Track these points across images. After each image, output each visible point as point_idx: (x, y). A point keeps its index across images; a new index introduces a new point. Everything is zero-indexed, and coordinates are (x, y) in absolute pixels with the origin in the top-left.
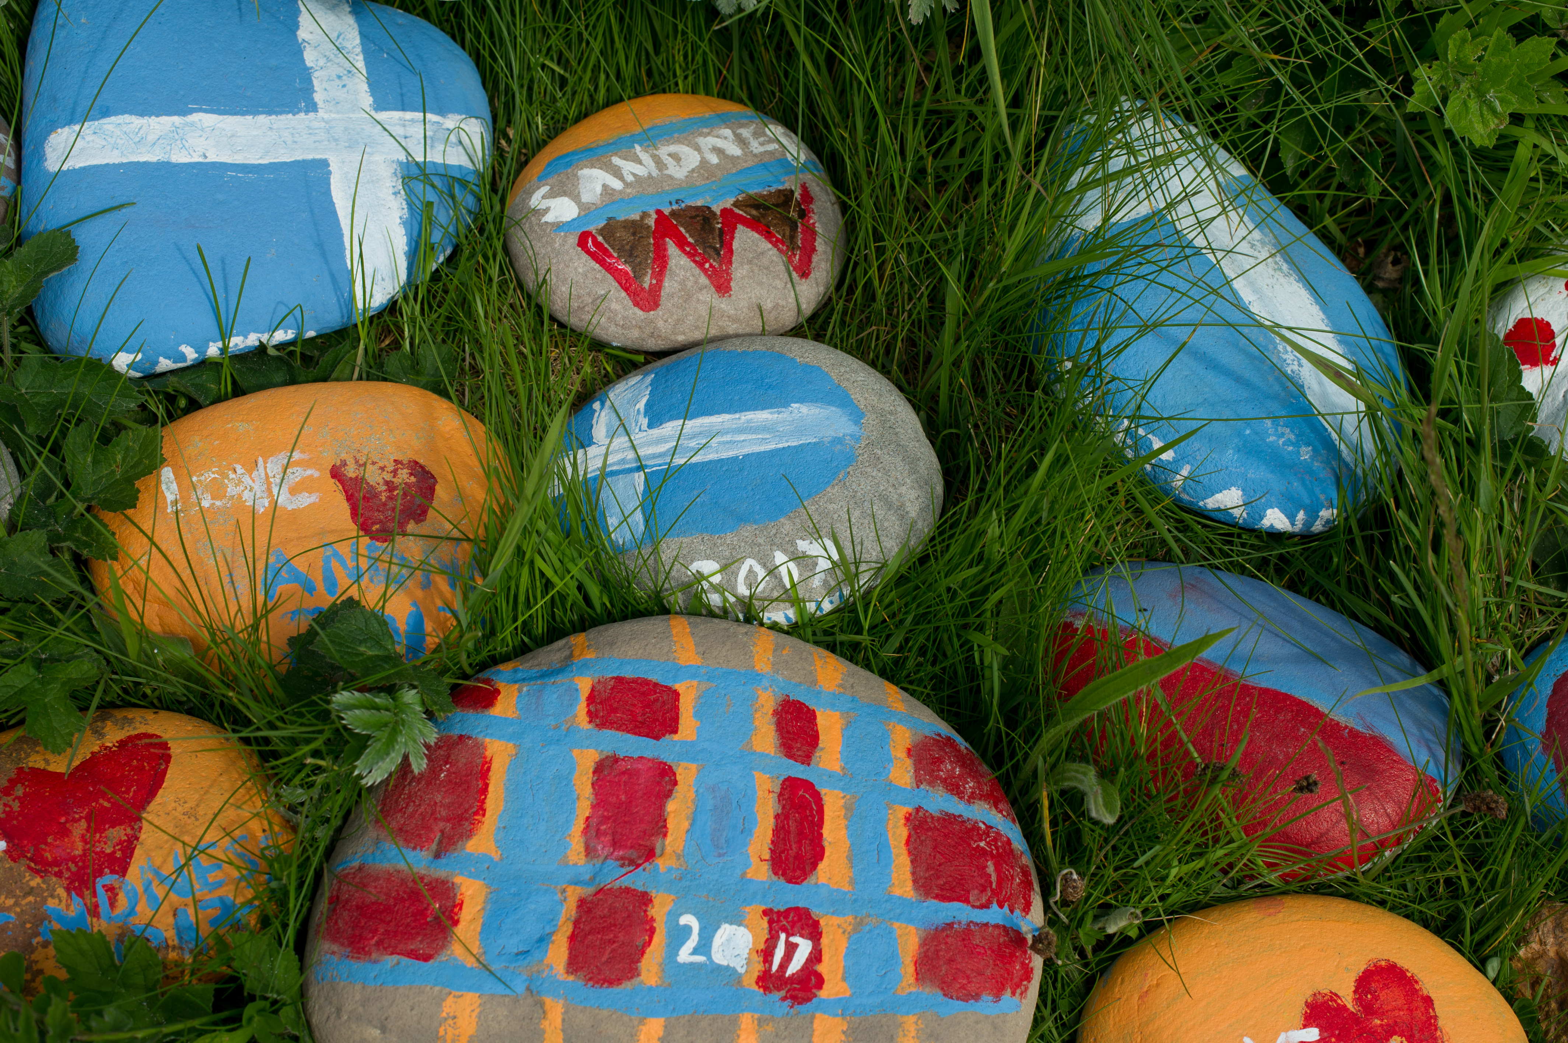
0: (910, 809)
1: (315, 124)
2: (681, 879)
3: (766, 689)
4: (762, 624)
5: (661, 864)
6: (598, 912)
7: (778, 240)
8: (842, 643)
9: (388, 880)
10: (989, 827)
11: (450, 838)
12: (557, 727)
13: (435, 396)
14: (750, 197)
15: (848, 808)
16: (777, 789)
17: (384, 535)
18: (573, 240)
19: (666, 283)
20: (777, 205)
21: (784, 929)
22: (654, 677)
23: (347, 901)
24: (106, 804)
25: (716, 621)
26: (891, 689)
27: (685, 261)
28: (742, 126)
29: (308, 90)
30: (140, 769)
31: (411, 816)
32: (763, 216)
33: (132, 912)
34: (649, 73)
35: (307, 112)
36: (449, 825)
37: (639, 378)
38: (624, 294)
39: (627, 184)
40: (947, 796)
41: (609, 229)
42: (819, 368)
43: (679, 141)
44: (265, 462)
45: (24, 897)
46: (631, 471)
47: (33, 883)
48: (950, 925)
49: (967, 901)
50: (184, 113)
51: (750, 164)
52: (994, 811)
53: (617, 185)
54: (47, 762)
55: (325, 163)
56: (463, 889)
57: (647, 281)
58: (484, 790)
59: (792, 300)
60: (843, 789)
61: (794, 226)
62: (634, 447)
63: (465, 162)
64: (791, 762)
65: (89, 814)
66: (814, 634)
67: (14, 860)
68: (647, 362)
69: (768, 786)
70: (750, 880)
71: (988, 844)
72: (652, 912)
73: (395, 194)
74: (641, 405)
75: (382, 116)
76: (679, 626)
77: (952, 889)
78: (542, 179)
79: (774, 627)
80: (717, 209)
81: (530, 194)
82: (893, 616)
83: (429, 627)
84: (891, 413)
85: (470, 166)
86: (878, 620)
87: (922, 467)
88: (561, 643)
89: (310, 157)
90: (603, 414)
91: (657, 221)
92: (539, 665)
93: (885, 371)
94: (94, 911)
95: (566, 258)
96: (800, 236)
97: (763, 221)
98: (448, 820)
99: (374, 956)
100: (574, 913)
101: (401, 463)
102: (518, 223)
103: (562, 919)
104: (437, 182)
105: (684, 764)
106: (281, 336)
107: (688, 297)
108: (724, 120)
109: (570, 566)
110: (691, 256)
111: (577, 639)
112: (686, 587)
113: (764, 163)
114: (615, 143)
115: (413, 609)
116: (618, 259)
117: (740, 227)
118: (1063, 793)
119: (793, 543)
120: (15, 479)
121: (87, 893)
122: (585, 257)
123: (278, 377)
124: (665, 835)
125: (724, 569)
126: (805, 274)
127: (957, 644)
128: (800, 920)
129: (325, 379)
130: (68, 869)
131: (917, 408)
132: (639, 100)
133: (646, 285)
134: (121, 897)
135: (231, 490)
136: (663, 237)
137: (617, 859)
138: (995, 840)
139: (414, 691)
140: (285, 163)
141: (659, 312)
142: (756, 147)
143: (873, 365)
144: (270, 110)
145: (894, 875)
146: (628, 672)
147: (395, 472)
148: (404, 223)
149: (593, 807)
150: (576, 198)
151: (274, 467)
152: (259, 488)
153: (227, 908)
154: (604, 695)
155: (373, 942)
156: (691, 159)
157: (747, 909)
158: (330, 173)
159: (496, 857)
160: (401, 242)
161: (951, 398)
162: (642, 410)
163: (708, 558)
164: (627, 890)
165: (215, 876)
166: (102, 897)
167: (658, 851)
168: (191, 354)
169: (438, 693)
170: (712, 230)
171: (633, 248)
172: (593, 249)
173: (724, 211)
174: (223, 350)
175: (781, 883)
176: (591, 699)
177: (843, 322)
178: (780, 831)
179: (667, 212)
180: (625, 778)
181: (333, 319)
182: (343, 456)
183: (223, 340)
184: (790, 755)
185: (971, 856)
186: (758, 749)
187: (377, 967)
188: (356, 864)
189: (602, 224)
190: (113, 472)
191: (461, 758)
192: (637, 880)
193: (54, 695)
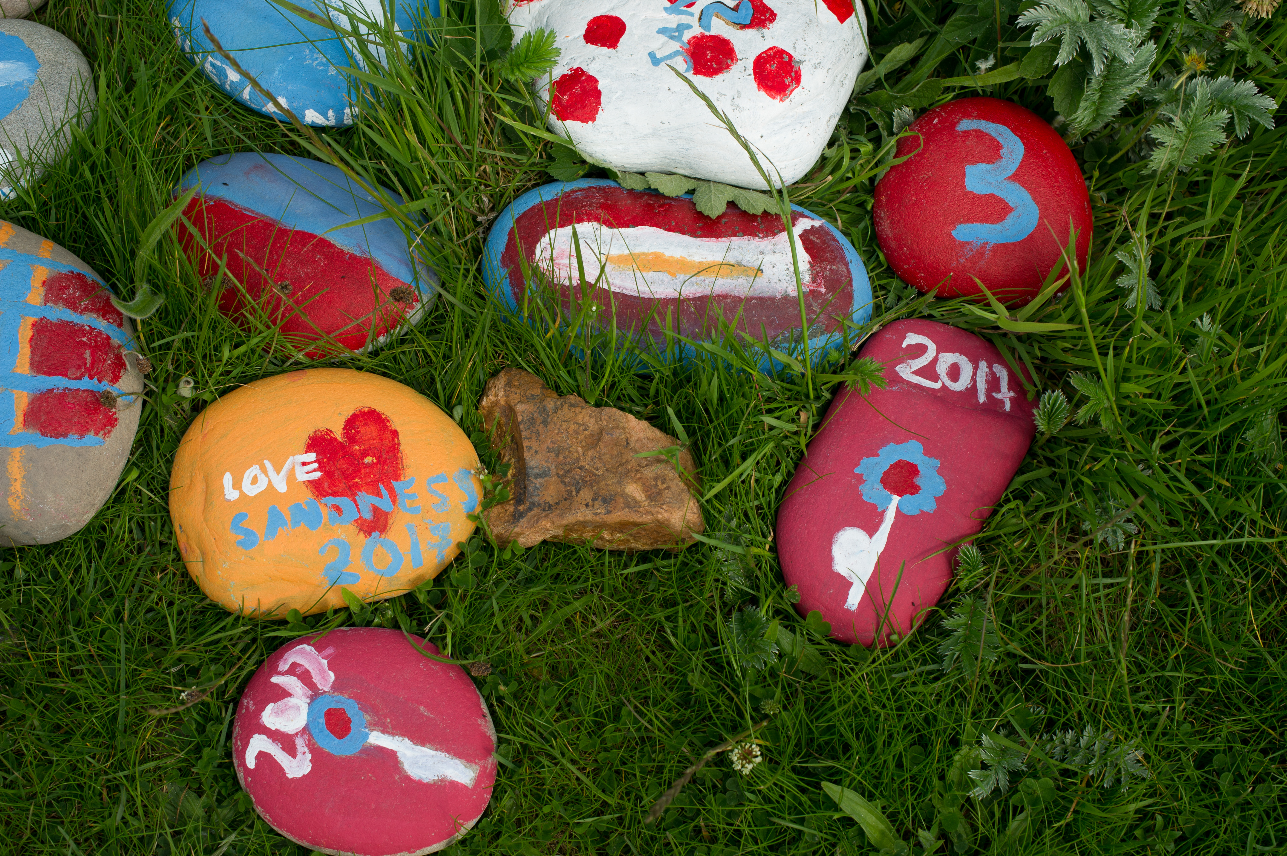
0: (36, 318)
10: (93, 329)
26: (47, 244)
40: (66, 310)
42: (18, 38)
48: (51, 391)
49: (65, 375)
52: (100, 320)
77: (56, 368)
84: (61, 64)
145: (18, 360)
185: (74, 347)
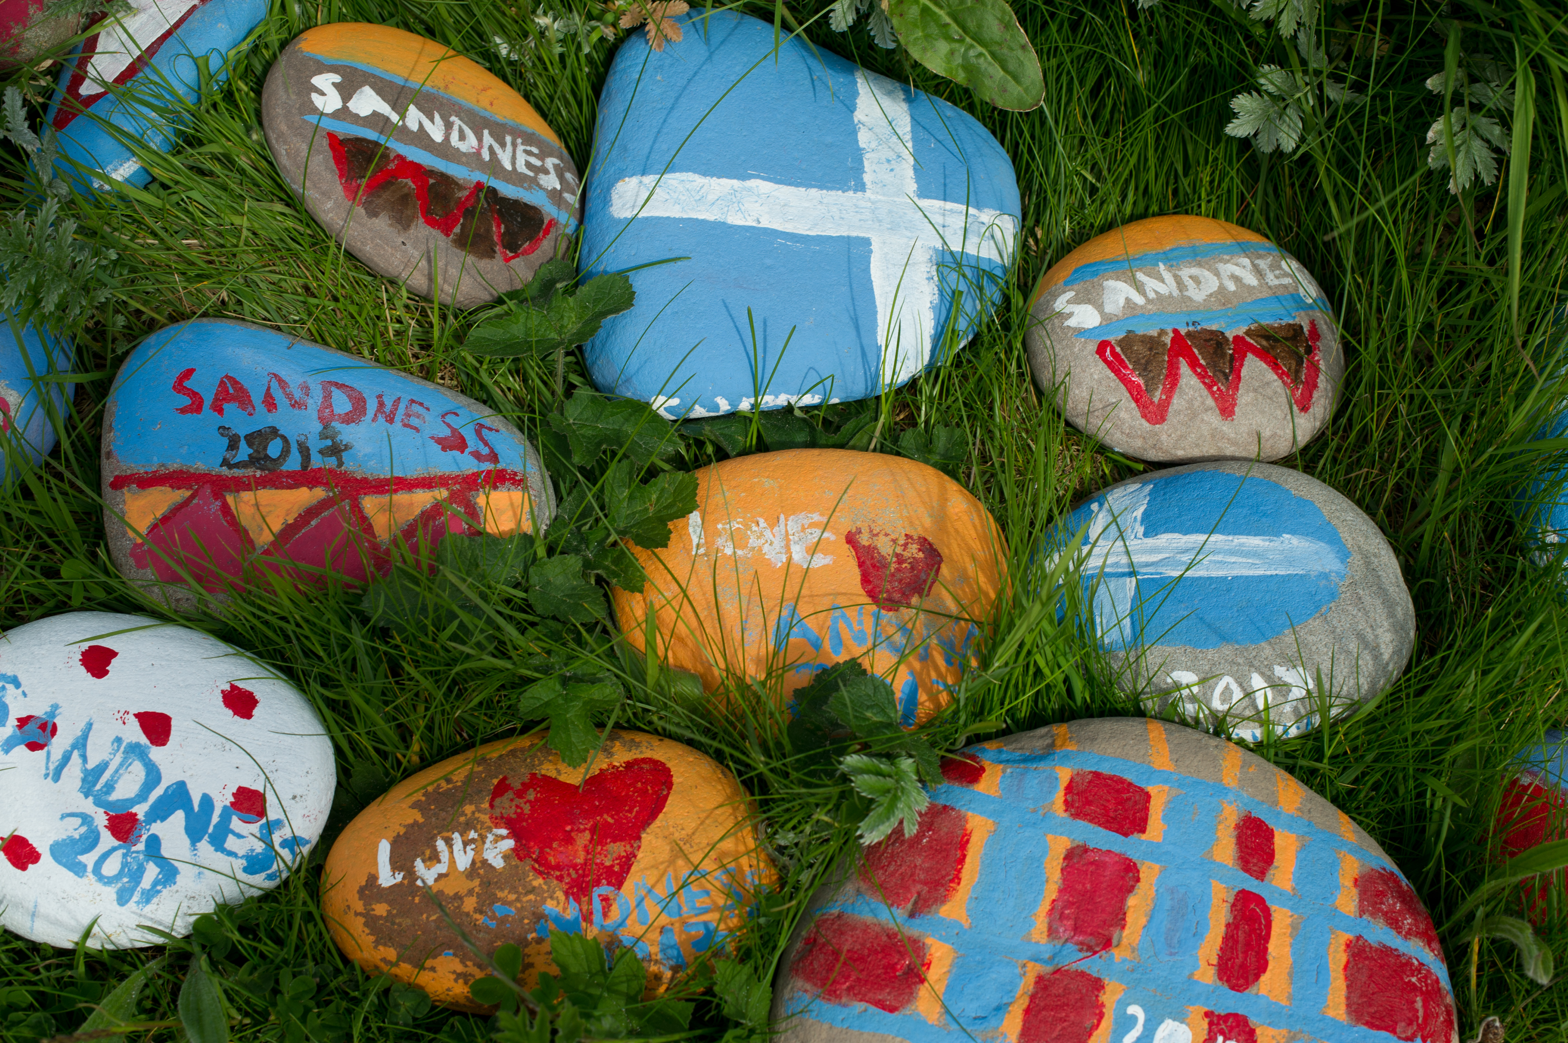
0: (1351, 936)
1: (862, 204)
2: (1133, 971)
3: (1230, 803)
4: (1229, 739)
5: (1117, 955)
6: (1054, 991)
7: (1283, 373)
8: (1301, 768)
9: (864, 931)
10: (1421, 964)
11: (926, 901)
12: (1034, 811)
13: (946, 477)
14: (1261, 328)
15: (1294, 927)
16: (1231, 900)
17: (891, 605)
18: (1093, 347)
19: (1175, 400)
20: (1286, 339)
21: (1222, 1033)
22: (1130, 777)
23: (824, 945)
24: (610, 820)
25: (1189, 730)
26: (1344, 818)
27: (1195, 381)
28: (1260, 257)
29: (859, 169)
30: (643, 792)
31: (892, 874)
32: (1273, 347)
33: (622, 924)
34: (1175, 192)
35: (856, 191)
36: (926, 889)
37: (1137, 486)
38: (1133, 405)
39: (1149, 301)
40: (1387, 929)
41: (1128, 341)
42: (1312, 503)
43: (1200, 265)
44: (787, 520)
45: (526, 894)
46: (1123, 575)
47: (536, 883)
49: (1394, 1032)
50: (743, 177)
51: (1265, 294)
52: (1427, 950)
53: (1139, 300)
54: (559, 772)
55: (867, 242)
56: (933, 950)
57: (1157, 396)
58: (962, 860)
59: (1289, 431)
60: (1292, 909)
61: (1300, 362)
62: (1128, 553)
63: (995, 256)
64: (1247, 875)
65: (594, 827)
66: (1276, 754)
67: (520, 859)
68: (1145, 471)
69: (1223, 895)
70: (1197, 982)
71: (1419, 980)
72: (1104, 998)
73: (928, 279)
74: (1139, 513)
75: (924, 203)
76: (1156, 730)
77: (1382, 1019)
78: (1068, 284)
79: (1241, 743)
80: (1230, 335)
81: (1055, 297)
82: (1355, 749)
83: (922, 697)
84: (1375, 555)
85: (999, 260)
86: (1340, 751)
87: (1399, 612)
88: (1043, 730)
89: (854, 234)
90: (1100, 516)
91: (1173, 340)
92: (1022, 748)
93: (1370, 511)
94: (588, 917)
95: (1084, 363)
96: (1305, 371)
97: (1272, 353)
98: (925, 883)
99: (844, 1000)
100: (1031, 988)
101: (911, 537)
102: (1041, 323)
103: (1019, 991)
104: (968, 272)
105: (1148, 863)
106: (809, 400)
107: (1194, 416)
108: (1244, 249)
109: (1061, 660)
110: (1201, 377)
111: (1060, 730)
112: (1166, 693)
113: (1277, 295)
114: (1140, 259)
115: (910, 678)
116: (1133, 371)
117: (1250, 356)
118: (1493, 941)
119: (1270, 668)
120: (553, 503)
121: (584, 899)
122: (1102, 365)
123: (800, 437)
124: (1123, 928)
125: (1202, 681)
126: (1304, 409)
127: (1411, 784)
128: (1238, 1026)
129: (842, 446)
130: (569, 875)
131: (1397, 551)
132: (1165, 218)
133: (1156, 400)
134: (614, 908)
135: (753, 542)
136: (1178, 355)
137: (1077, 944)
138: (1426, 977)
139: (911, 761)
140: (831, 237)
141: (1165, 426)
142: (1272, 279)
143: (1359, 503)
144: (823, 184)
145: (1330, 997)
146: (1106, 769)
147: (905, 545)
148: (933, 308)
149: (1060, 891)
150: (1099, 307)
151: (793, 525)
152: (778, 544)
153: (710, 934)
154: (1082, 788)
155: (845, 987)
156: (1211, 284)
157: (1191, 1009)
158: (871, 251)
159: (966, 925)
160: (928, 326)
161: (1432, 548)
162: (1139, 518)
163: (1188, 669)
164: (1083, 974)
165: (703, 901)
166: (597, 905)
167: (1115, 941)
168: (724, 406)
169: (929, 763)
170: (1224, 355)
171: (1148, 362)
172: (1110, 358)
173: (1237, 338)
174: (753, 406)
175: (1225, 989)
176: (1069, 789)
177: (1334, 460)
178: (1230, 939)
179: (1183, 332)
180: (1092, 868)
181: (858, 391)
182: (859, 524)
183: (756, 396)
184: (1246, 870)
185: (1403, 990)
186: (1218, 859)
187: (846, 1011)
188: (835, 911)
189: (1121, 335)
190: (646, 509)
191: (944, 827)
192: (1093, 966)
193: (574, 712)
